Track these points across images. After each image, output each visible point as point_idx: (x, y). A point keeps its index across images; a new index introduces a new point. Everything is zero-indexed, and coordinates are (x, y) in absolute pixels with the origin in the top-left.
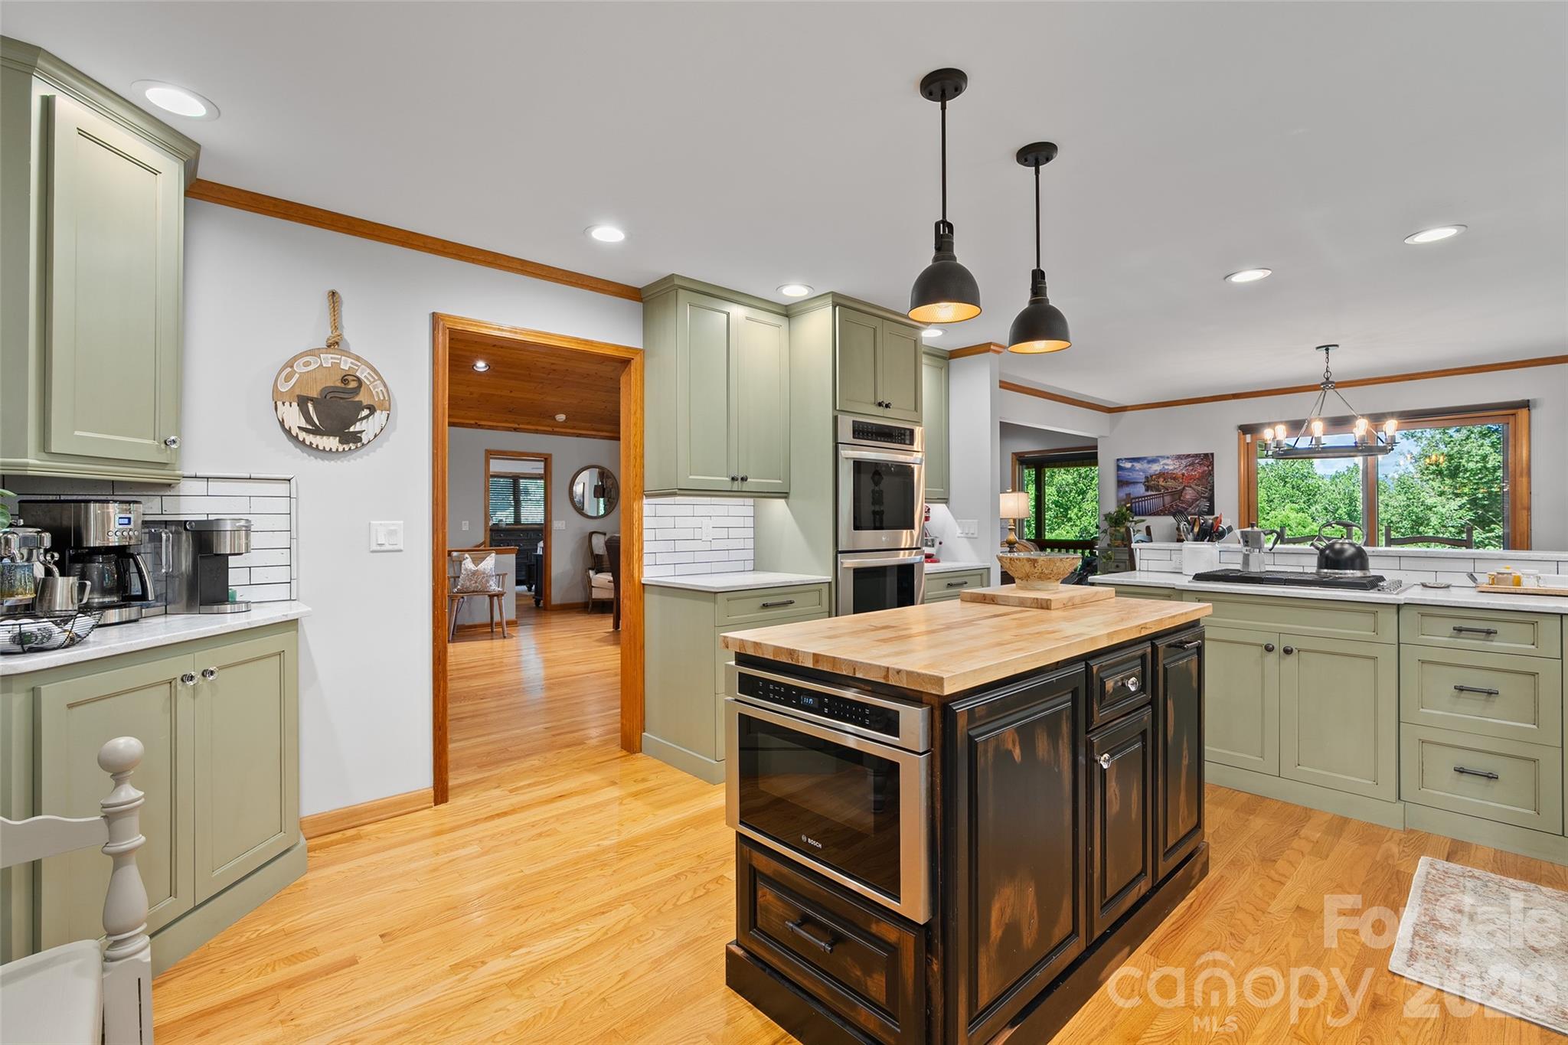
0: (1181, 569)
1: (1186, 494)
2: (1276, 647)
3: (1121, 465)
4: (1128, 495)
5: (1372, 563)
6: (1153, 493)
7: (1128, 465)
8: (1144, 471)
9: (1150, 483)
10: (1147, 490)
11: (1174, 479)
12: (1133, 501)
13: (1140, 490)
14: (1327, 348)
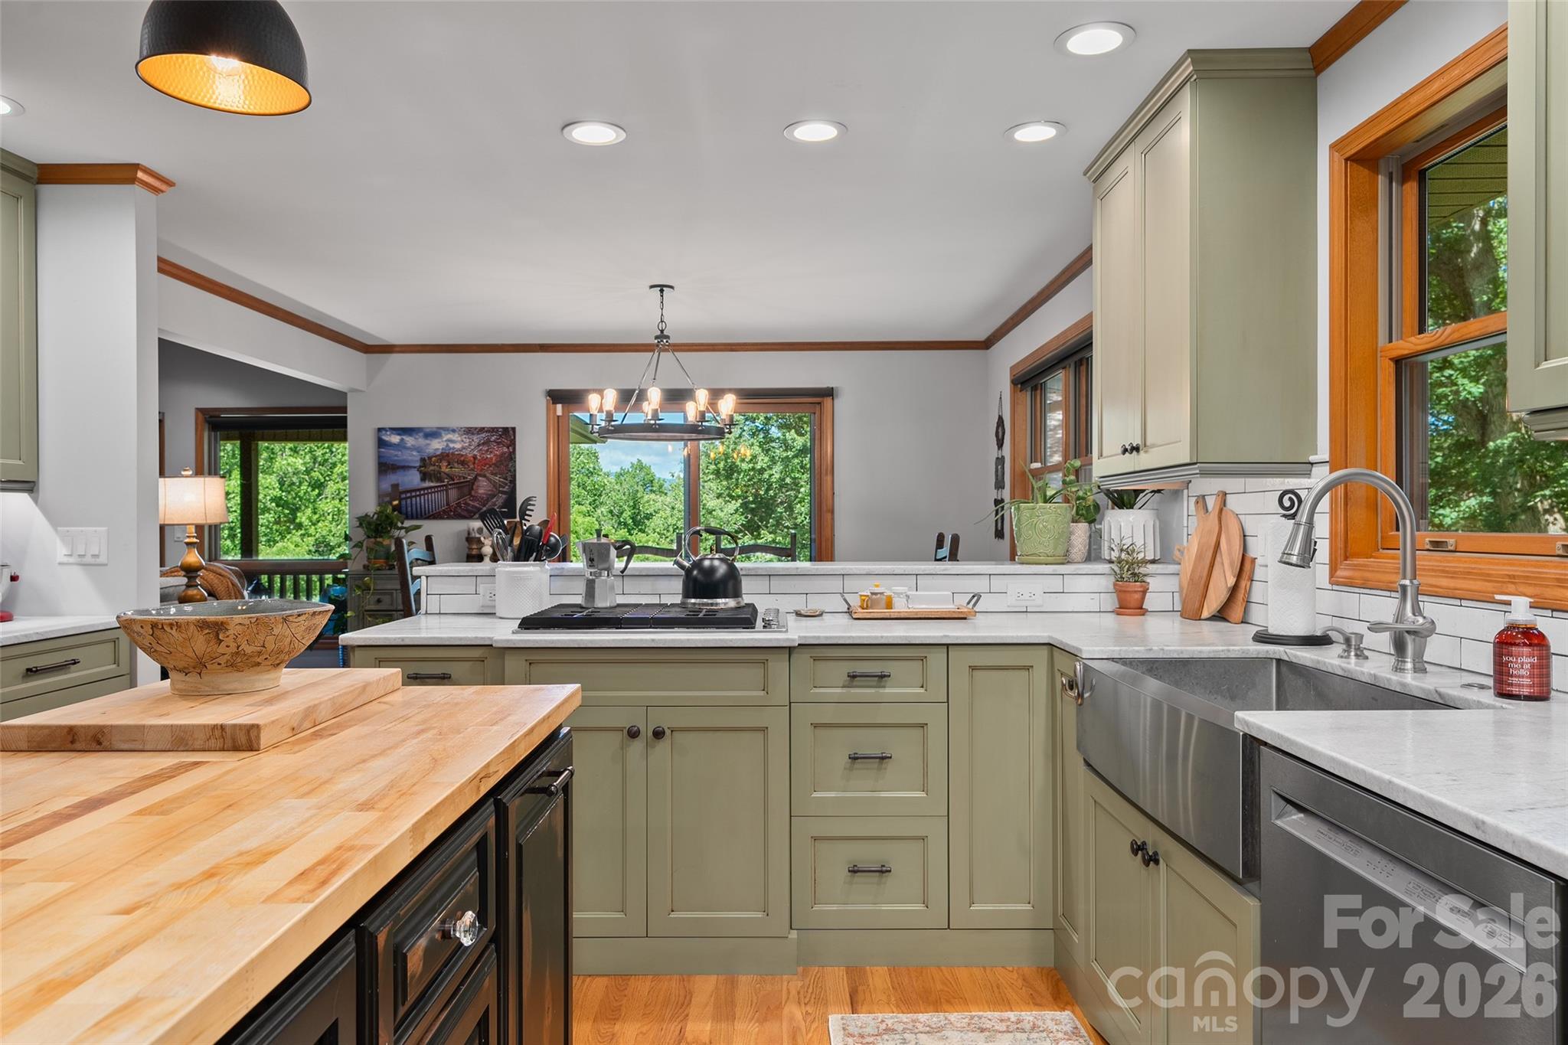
0: (494, 607)
1: (478, 486)
2: (643, 729)
3: (384, 438)
4: (395, 486)
5: (746, 585)
6: (432, 484)
7: (395, 439)
8: (419, 450)
9: (428, 467)
10: (423, 479)
11: (463, 463)
12: (403, 496)
13: (413, 479)
14: (662, 288)
